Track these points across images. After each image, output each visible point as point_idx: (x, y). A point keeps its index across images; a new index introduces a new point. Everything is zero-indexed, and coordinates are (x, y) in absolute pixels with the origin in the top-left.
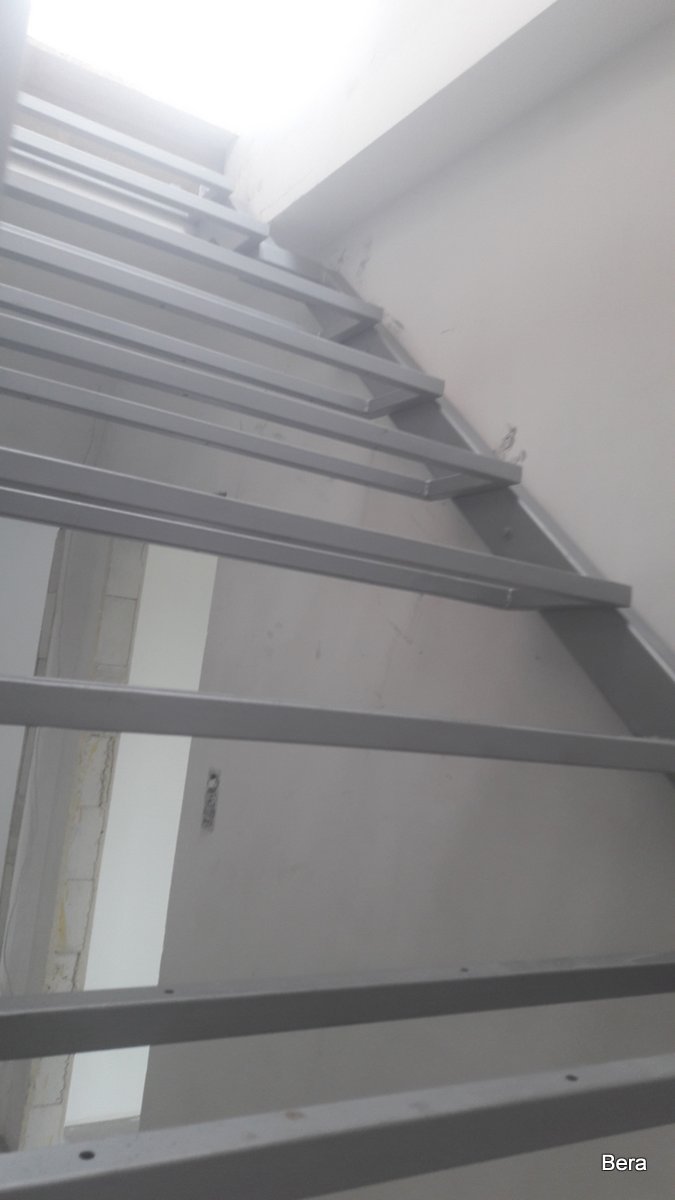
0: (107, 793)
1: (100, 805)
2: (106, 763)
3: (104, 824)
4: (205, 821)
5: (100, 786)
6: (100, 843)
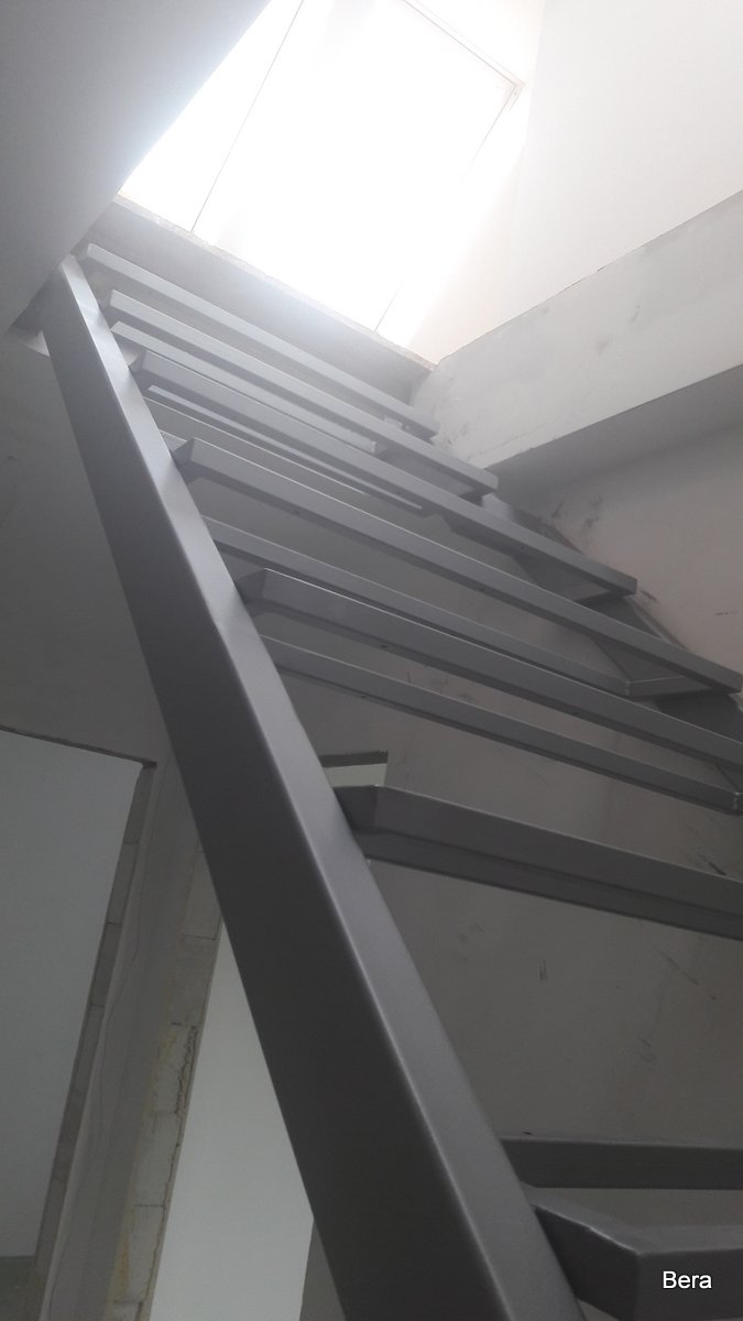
0: (186, 1096)
1: (176, 1112)
2: (186, 1058)
3: (181, 1135)
5: (178, 1087)
6: (174, 1159)
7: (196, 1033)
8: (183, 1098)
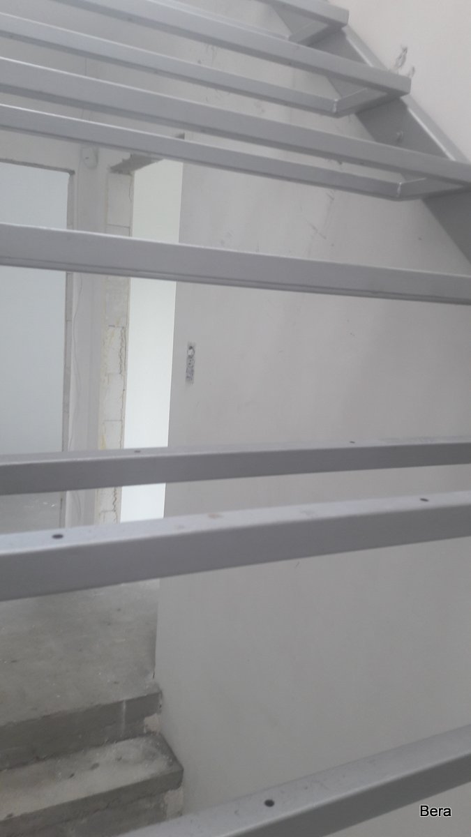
0: (125, 365)
1: (121, 372)
2: (121, 344)
3: (125, 384)
4: (187, 377)
5: (119, 360)
6: (123, 397)
7: (125, 331)
8: (123, 366)
